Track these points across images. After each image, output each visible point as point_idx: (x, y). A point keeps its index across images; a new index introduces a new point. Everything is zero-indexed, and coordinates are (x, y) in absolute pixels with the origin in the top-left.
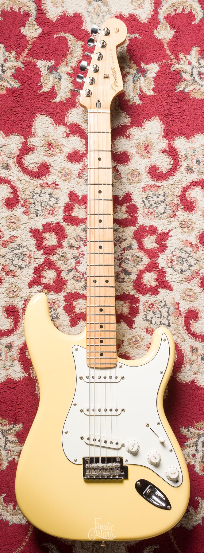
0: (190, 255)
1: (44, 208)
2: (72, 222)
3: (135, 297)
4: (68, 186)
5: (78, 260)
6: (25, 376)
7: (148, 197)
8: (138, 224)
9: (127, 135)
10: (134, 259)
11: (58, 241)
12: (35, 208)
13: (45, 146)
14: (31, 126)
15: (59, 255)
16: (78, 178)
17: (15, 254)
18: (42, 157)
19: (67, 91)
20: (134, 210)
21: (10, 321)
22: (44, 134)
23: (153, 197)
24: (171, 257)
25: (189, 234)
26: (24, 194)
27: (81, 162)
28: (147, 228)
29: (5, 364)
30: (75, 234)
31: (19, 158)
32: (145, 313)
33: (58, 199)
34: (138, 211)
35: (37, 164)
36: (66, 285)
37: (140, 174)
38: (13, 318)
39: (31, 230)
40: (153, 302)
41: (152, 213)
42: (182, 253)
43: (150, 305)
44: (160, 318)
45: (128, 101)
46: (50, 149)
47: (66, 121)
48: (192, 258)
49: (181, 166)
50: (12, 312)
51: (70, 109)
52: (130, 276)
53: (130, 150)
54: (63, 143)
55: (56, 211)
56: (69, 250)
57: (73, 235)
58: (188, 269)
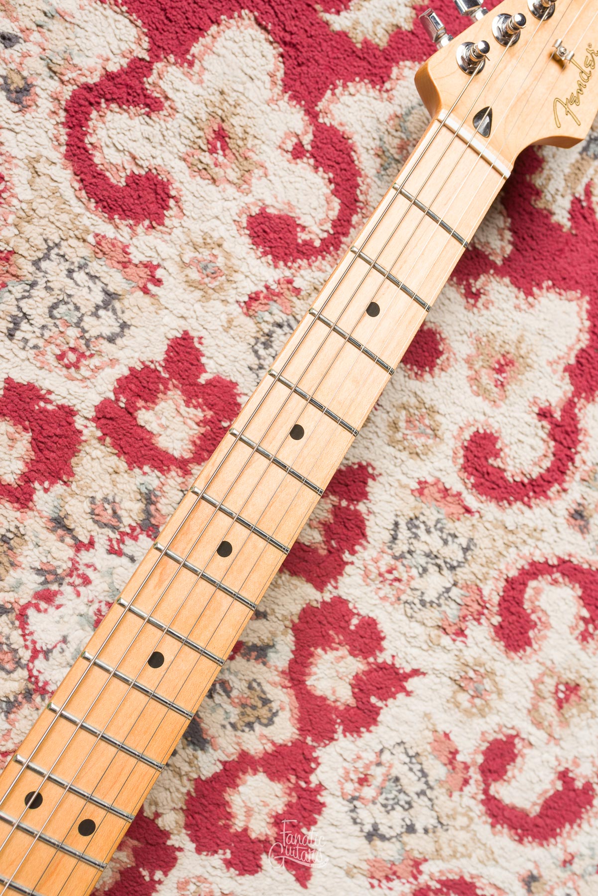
0: (428, 792)
1: (56, 326)
2: (122, 443)
3: (169, 843)
4: (192, 313)
5: (54, 587)
7: (417, 523)
8: (336, 588)
9: (474, 290)
10: (249, 702)
11: (24, 474)
12: (22, 304)
13: (202, 125)
14: (201, 30)
16: (240, 310)
18: (167, 156)
19: (384, 19)
20: (350, 534)
22: (226, 90)
23: (432, 530)
24: (367, 767)
25: (465, 719)
26: (16, 226)
27: (286, 265)
28: (355, 621)
30: (106, 491)
31: (87, 100)
33: (126, 330)
34: (361, 544)
35: (137, 164)
37: (439, 433)
41: (398, 580)
42: (411, 770)
45: (538, 193)
46: (213, 151)
47: (321, 106)
48: (429, 803)
49: (565, 490)
51: (357, 79)
52: (199, 753)
53: (453, 338)
54: (266, 165)
55: (92, 367)
56: (45, 535)
57: (97, 488)
58: (399, 836)
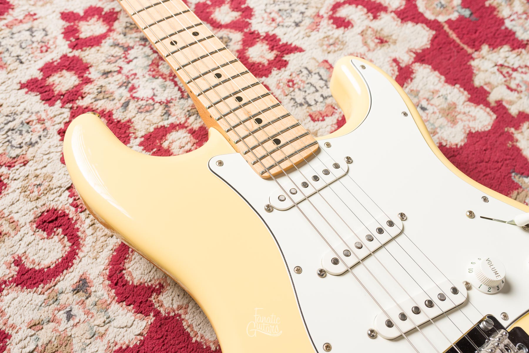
0: (291, 3)
1: (28, 49)
2: (88, 44)
4: (54, 9)
5: (130, 85)
6: (149, 323)
11: (79, 77)
15: (93, 93)
17: (9, 130)
21: (57, 241)
24: (268, 17)
28: (208, 2)
29: (91, 328)
30: (103, 56)
32: (289, 97)
33: (46, 30)
36: (133, 126)
38: (60, 230)
39: (22, 84)
40: (289, 78)
42: (279, 5)
43: (288, 84)
44: (317, 91)
48: (296, 4)
50: (52, 221)
55: (53, 44)
56: (107, 80)
57: (100, 58)
58: (303, 17)
